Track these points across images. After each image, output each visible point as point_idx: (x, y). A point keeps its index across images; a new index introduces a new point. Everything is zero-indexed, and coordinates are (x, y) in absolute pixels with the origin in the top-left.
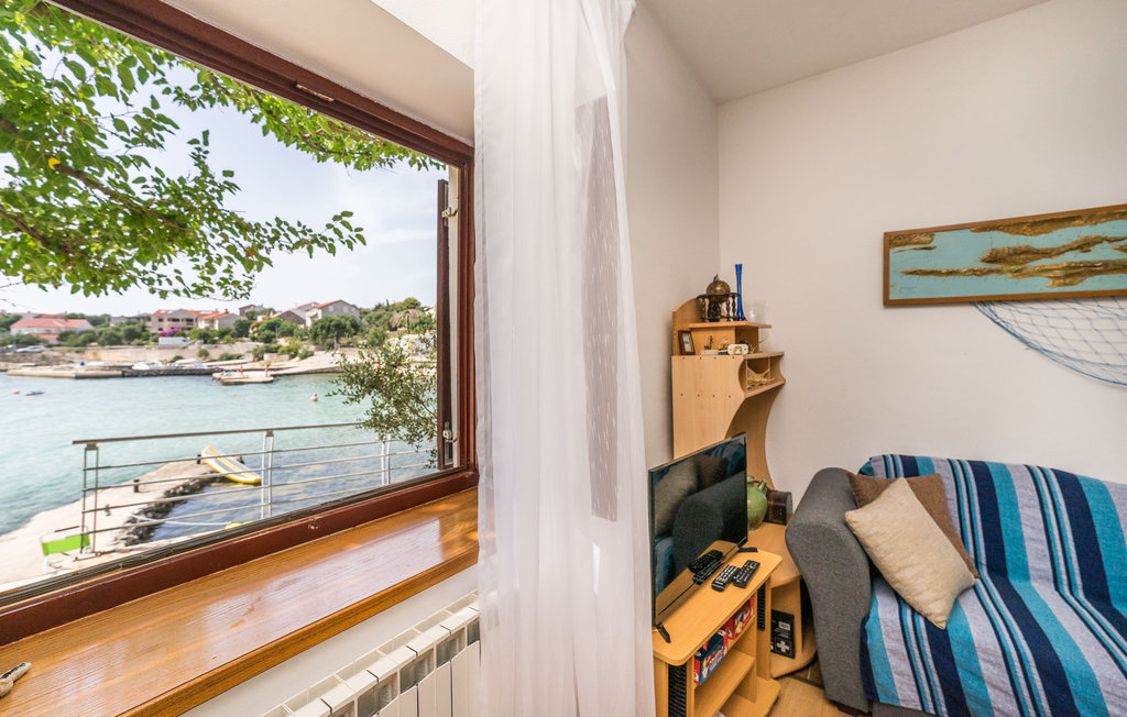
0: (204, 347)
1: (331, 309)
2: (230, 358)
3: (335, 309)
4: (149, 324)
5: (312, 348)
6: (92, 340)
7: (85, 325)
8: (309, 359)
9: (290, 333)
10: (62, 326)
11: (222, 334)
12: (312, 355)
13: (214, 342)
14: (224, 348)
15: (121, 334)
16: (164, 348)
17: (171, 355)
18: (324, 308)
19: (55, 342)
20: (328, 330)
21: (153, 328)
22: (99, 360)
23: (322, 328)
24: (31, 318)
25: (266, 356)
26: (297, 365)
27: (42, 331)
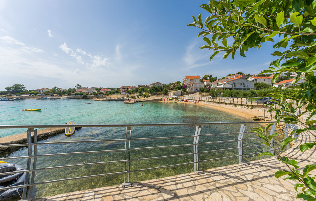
0: (128, 95)
1: (156, 84)
2: (133, 97)
3: (157, 84)
4: (120, 90)
5: (150, 95)
6: (110, 93)
7: (110, 90)
8: (148, 97)
9: (145, 91)
10: (106, 90)
11: (133, 91)
12: (149, 96)
13: (130, 93)
14: (133, 95)
15: (115, 92)
16: (122, 95)
17: (122, 96)
18: (154, 84)
19: (105, 94)
20: (154, 90)
21: (121, 90)
22: (110, 97)
23: (152, 89)
24: (103, 89)
25: (140, 97)
26: (146, 99)
27: (103, 91)
